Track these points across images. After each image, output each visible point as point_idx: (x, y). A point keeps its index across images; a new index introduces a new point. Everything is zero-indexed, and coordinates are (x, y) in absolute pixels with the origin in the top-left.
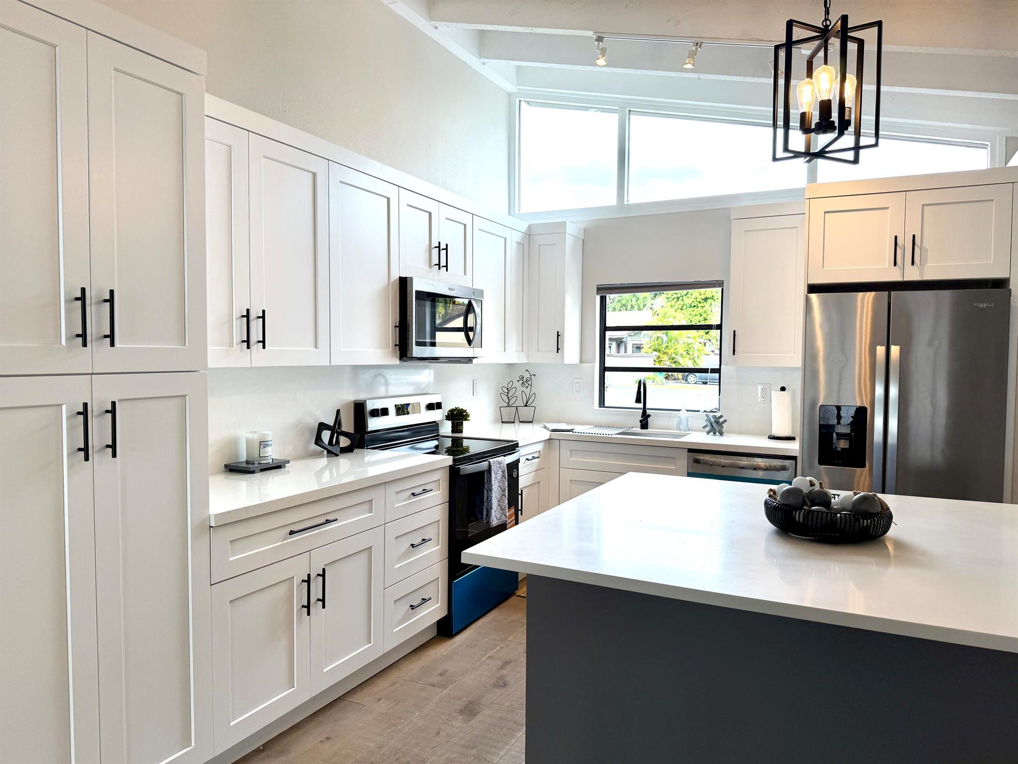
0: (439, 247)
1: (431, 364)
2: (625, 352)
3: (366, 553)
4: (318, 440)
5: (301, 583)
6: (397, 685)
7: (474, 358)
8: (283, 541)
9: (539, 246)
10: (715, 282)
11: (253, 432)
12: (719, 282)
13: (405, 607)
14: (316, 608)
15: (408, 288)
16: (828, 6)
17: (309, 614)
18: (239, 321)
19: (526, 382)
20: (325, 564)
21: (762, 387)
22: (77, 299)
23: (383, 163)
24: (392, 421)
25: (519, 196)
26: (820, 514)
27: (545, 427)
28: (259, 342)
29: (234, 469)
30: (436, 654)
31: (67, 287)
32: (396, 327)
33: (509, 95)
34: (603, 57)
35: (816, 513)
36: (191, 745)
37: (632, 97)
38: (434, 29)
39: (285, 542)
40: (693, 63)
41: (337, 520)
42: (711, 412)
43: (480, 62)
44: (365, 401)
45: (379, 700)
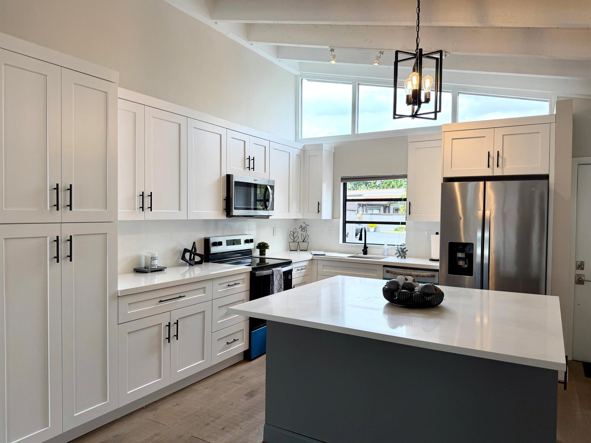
0: (249, 159)
1: (248, 219)
2: (389, 212)
3: (202, 314)
4: (183, 258)
5: (165, 327)
6: (217, 382)
7: (270, 216)
8: (156, 305)
9: (309, 156)
10: (403, 176)
11: (148, 253)
12: (405, 175)
13: (223, 343)
14: (173, 340)
15: (231, 180)
16: (418, 42)
17: (169, 342)
18: (139, 197)
19: (303, 229)
20: (179, 318)
21: (427, 232)
22: (55, 189)
23: (218, 117)
24: (224, 248)
25: (301, 129)
26: (405, 293)
27: (311, 253)
28: (149, 208)
29: (138, 271)
30: (241, 368)
31: (51, 183)
32: (224, 200)
33: (296, 76)
34: (334, 60)
35: (403, 293)
36: (107, 401)
37: (359, 77)
38: (250, 45)
39: (157, 306)
40: (378, 62)
41: (185, 296)
42: (401, 246)
43: (278, 60)
44: (210, 238)
45: (206, 388)
